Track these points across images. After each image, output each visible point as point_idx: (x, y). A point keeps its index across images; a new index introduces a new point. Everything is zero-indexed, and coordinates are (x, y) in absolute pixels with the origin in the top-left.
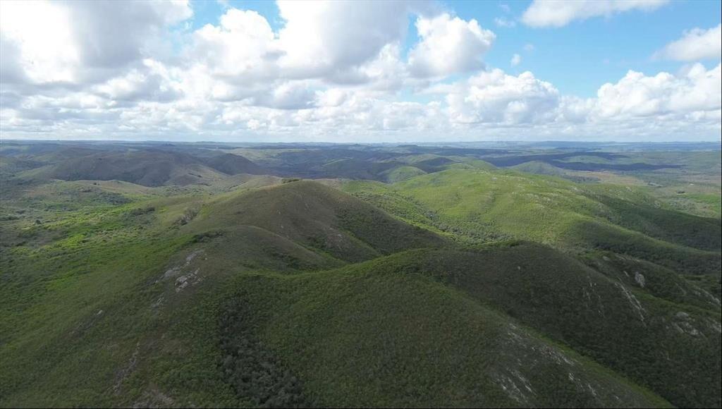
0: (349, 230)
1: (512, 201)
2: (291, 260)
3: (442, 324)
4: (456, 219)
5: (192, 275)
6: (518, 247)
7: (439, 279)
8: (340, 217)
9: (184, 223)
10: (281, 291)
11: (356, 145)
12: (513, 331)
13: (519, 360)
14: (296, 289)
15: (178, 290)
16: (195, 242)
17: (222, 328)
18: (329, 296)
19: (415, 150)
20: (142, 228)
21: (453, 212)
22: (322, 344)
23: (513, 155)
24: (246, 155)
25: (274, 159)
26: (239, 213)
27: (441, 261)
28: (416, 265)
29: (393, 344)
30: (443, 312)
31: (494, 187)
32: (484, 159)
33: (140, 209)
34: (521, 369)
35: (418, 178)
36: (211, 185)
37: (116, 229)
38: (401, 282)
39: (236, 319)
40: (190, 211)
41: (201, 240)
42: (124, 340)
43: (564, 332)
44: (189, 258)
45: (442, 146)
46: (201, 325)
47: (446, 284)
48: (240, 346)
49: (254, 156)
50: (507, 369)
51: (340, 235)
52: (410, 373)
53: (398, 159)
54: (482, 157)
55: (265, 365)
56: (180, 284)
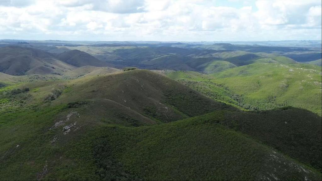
0: (173, 105)
1: (302, 87)
2: (133, 122)
3: (231, 151)
4: (256, 101)
5: (72, 125)
6: (287, 110)
7: (232, 127)
8: (167, 96)
9: (53, 98)
10: (130, 136)
11: (179, 43)
12: (274, 154)
13: (275, 169)
14: (139, 134)
15: (65, 134)
16: (70, 107)
17: (96, 155)
18: (161, 137)
19: (229, 47)
20: (23, 102)
21: (255, 96)
22: (158, 163)
23: (313, 52)
24: (87, 51)
25: (110, 55)
26: (94, 91)
27: (234, 118)
28: (217, 120)
29: (201, 162)
30: (232, 144)
31: (288, 76)
32: (287, 56)
33: (19, 89)
34: (275, 173)
35: (230, 70)
36: (62, 75)
37: (4, 103)
38: (207, 129)
39: (103, 151)
40: (56, 91)
41: (74, 106)
42: (38, 160)
43: (311, 161)
44: (69, 116)
45: (252, 45)
46: (83, 152)
47: (236, 131)
48: (107, 164)
49: (94, 52)
50: (268, 173)
51: (166, 108)
52: (210, 176)
53: (214, 55)
54: (286, 54)
55: (123, 174)
56: (65, 130)
